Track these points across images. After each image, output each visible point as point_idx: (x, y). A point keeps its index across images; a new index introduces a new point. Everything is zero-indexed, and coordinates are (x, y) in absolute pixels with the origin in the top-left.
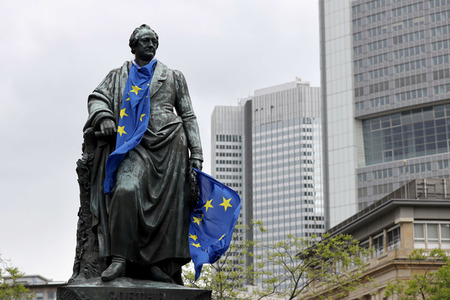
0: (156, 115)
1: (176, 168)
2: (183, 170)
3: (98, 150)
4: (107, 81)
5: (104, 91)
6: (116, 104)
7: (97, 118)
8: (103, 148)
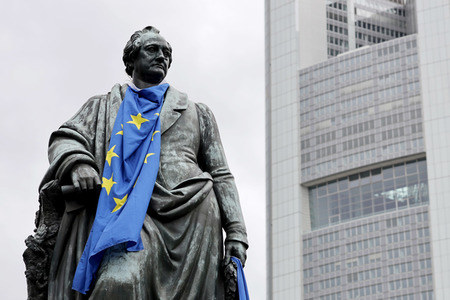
0: (169, 164)
1: (203, 254)
2: (215, 260)
3: (65, 218)
4: (85, 113)
5: (79, 126)
6: (99, 145)
7: (67, 163)
8: (74, 215)
